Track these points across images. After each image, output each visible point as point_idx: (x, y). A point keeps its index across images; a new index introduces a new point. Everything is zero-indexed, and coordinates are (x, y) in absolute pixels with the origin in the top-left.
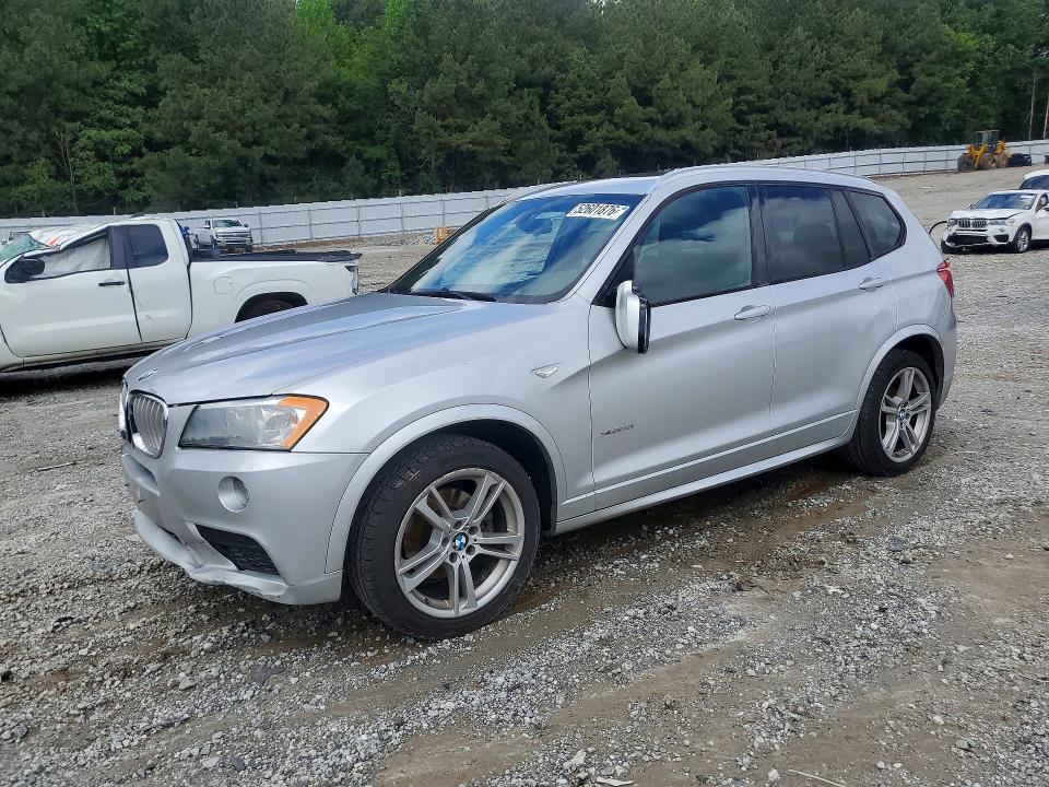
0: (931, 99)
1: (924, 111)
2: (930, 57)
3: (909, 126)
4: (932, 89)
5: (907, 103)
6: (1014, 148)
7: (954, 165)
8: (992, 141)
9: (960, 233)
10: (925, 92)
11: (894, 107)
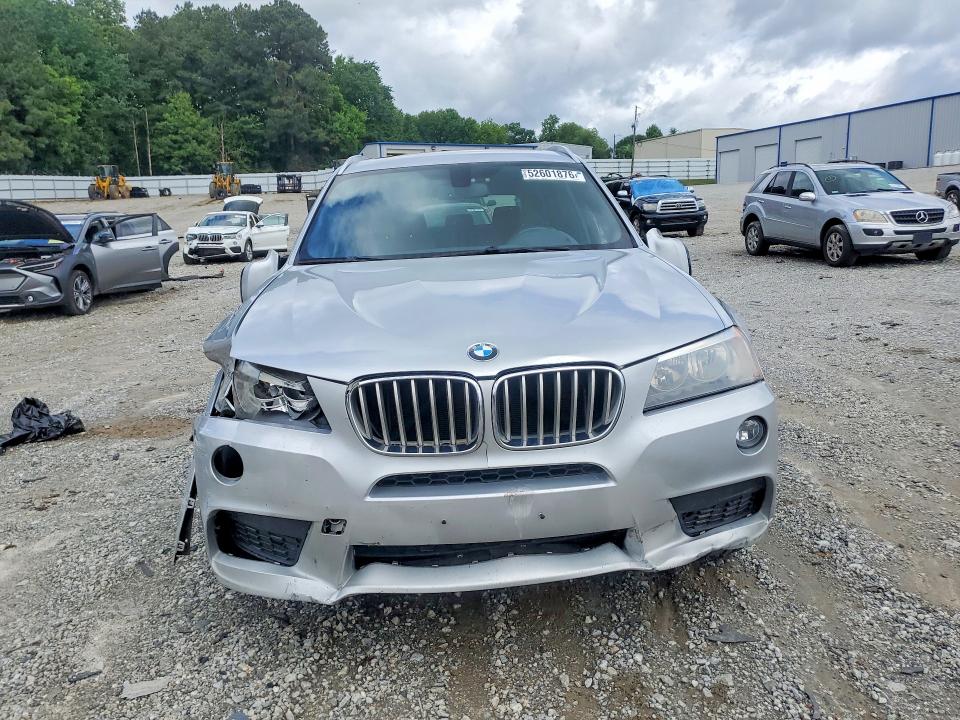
0: (49, 132)
1: (42, 142)
2: (38, 92)
3: (32, 156)
4: (47, 123)
5: (24, 133)
6: (132, 182)
7: (86, 194)
8: (113, 174)
9: (201, 246)
10: (41, 124)
11: (13, 135)
